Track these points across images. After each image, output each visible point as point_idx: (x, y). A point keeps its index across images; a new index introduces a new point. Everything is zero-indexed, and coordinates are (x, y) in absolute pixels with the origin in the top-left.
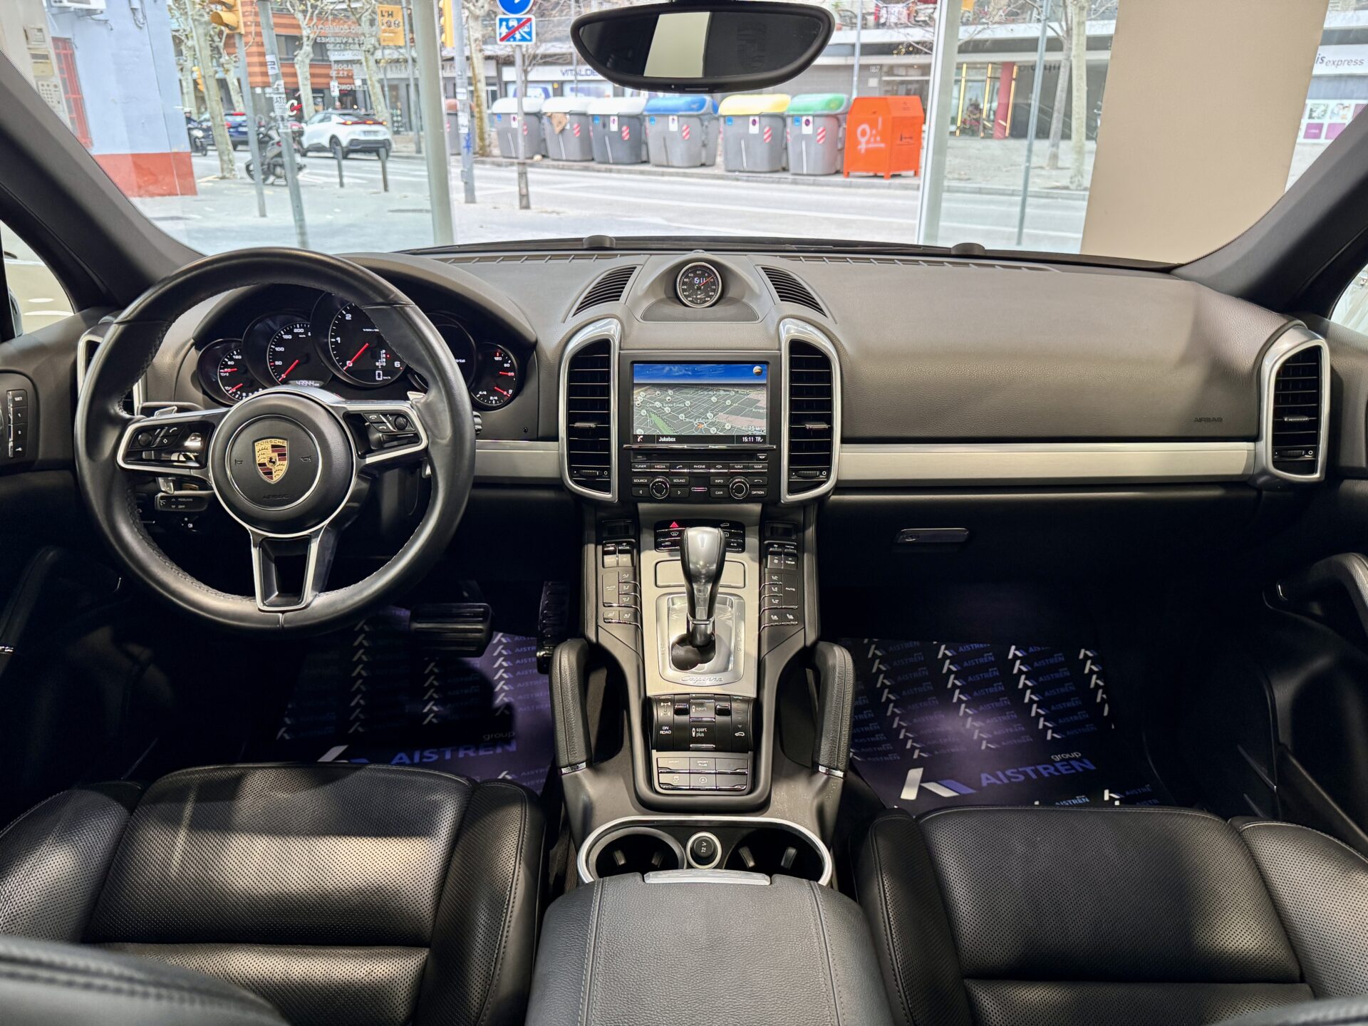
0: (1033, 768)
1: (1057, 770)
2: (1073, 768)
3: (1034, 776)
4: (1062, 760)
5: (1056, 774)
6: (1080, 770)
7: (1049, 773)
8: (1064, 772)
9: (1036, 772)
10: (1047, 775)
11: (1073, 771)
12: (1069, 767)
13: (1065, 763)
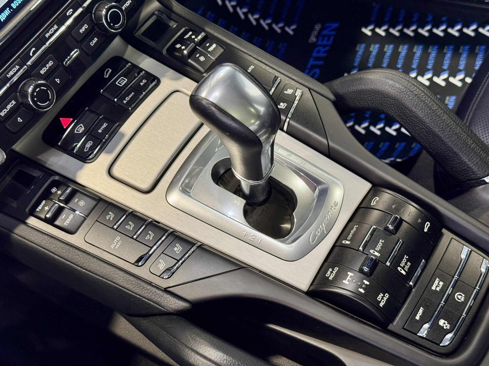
0: (312, 59)
1: (324, 46)
2: (329, 36)
3: (321, 63)
4: (317, 37)
5: (327, 48)
6: (334, 33)
7: (324, 52)
8: (330, 43)
9: (316, 59)
10: (325, 55)
11: (332, 38)
12: (326, 38)
13: (321, 38)
